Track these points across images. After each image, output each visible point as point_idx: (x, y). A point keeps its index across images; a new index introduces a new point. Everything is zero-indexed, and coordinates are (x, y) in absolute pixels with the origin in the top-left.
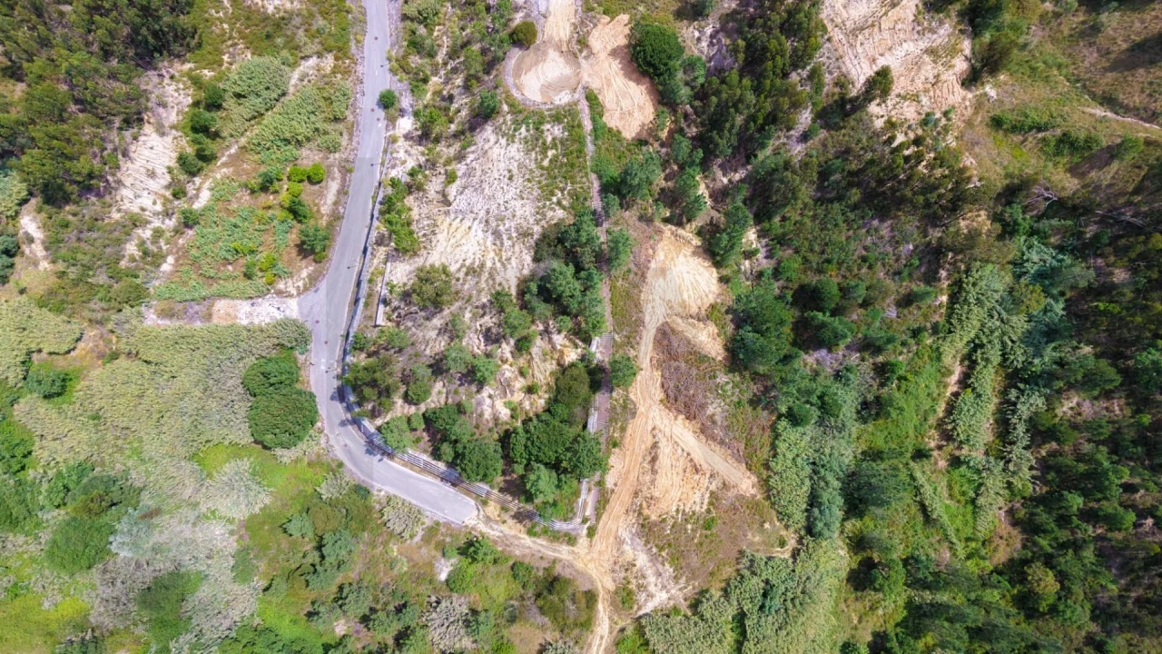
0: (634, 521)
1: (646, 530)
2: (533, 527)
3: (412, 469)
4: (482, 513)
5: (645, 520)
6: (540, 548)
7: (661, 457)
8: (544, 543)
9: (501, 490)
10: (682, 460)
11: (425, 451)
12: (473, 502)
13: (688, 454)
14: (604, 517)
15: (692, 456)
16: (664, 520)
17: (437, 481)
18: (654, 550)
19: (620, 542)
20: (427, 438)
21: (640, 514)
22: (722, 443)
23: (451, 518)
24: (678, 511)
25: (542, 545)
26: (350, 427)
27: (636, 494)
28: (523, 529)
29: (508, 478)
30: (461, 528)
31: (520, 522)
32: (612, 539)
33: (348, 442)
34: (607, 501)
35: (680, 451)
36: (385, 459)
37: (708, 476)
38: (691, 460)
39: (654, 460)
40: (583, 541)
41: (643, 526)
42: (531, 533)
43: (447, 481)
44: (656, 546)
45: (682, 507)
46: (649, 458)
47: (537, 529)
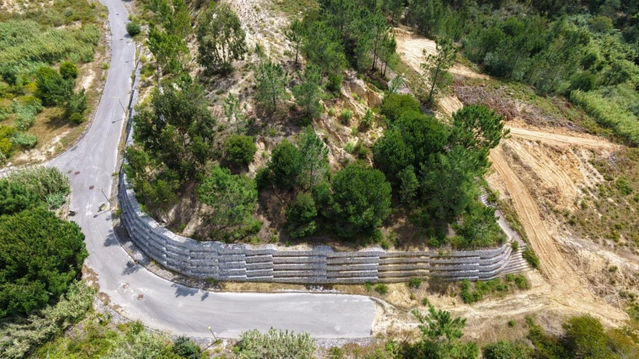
0: (558, 223)
1: (578, 225)
2: (464, 287)
3: (258, 291)
4: (387, 305)
5: (566, 216)
6: (495, 313)
7: (518, 153)
8: (494, 303)
9: (398, 245)
10: (538, 149)
11: (272, 241)
12: (366, 299)
13: (538, 142)
14: (530, 235)
15: (543, 142)
16: (583, 206)
17: (302, 292)
18: (609, 242)
19: (569, 252)
20: (267, 223)
21: (556, 212)
22: (552, 124)
23: (352, 336)
24: (584, 191)
25: (493, 308)
26: (143, 270)
27: (533, 194)
28: (455, 300)
29: (396, 226)
30: (373, 341)
31: (443, 293)
32: (559, 257)
33: (143, 290)
34: (515, 215)
35: (528, 143)
36: (212, 293)
37: (571, 151)
38: (545, 146)
39: (516, 158)
40: (532, 276)
41: (572, 223)
42: (466, 299)
43: (316, 285)
44: (607, 237)
45: (584, 186)
46: (512, 160)
47: (471, 290)
